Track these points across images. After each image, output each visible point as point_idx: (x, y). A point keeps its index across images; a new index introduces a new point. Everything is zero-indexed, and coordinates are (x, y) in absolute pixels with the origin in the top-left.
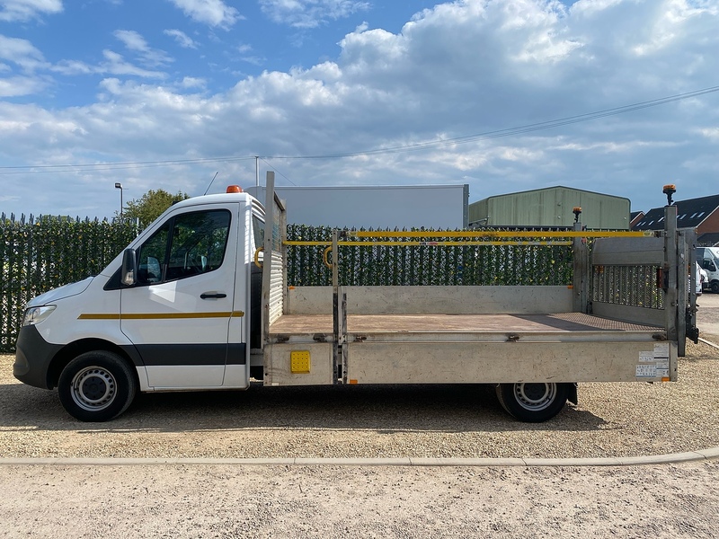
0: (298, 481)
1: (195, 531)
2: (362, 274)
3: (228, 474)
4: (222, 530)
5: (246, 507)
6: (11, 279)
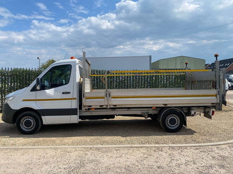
0: (94, 153)
1: (59, 170)
2: (116, 85)
3: (71, 151)
4: (68, 170)
5: (76, 162)
6: (2, 89)
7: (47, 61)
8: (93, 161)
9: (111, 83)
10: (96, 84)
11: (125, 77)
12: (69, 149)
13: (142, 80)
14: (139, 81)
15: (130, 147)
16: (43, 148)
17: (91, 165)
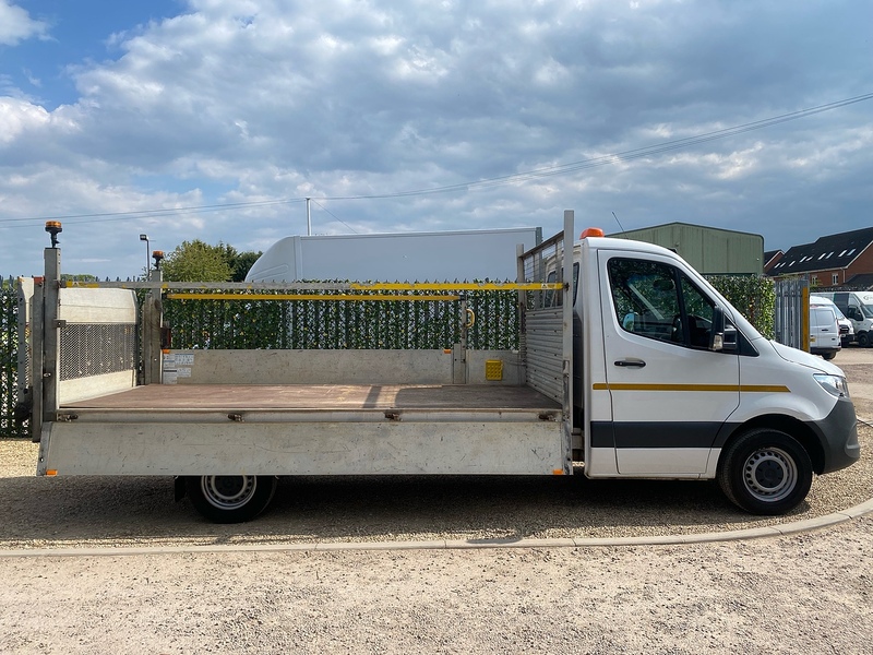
0: (317, 568)
1: (193, 620)
2: (417, 335)
3: (240, 562)
4: (222, 619)
5: (253, 595)
6: (11, 352)
7: (178, 249)
8: (311, 591)
9: (397, 326)
10: (344, 331)
11: (447, 307)
12: (233, 555)
13: (507, 314)
14: (497, 320)
15: (442, 548)
16: (145, 554)
17: (303, 606)
